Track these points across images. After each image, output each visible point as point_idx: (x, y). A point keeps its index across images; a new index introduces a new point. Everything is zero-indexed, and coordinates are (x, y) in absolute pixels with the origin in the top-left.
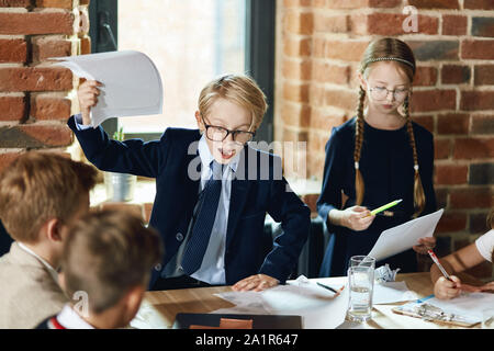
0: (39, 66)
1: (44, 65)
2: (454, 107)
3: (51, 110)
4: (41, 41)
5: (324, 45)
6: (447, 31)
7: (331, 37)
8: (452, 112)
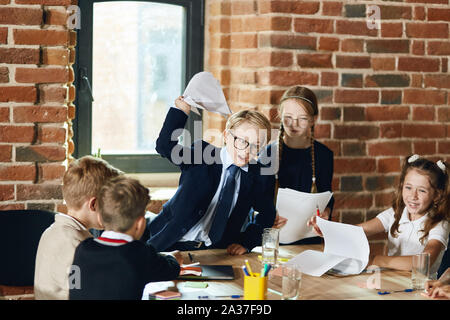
0: (45, 105)
1: (49, 104)
2: (329, 137)
3: (53, 136)
4: (46, 88)
5: (238, 92)
6: (325, 83)
7: (243, 87)
8: (328, 140)
